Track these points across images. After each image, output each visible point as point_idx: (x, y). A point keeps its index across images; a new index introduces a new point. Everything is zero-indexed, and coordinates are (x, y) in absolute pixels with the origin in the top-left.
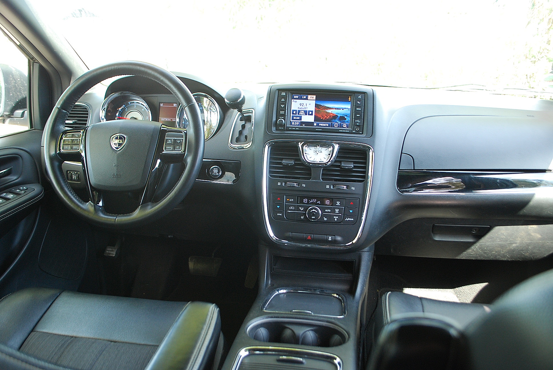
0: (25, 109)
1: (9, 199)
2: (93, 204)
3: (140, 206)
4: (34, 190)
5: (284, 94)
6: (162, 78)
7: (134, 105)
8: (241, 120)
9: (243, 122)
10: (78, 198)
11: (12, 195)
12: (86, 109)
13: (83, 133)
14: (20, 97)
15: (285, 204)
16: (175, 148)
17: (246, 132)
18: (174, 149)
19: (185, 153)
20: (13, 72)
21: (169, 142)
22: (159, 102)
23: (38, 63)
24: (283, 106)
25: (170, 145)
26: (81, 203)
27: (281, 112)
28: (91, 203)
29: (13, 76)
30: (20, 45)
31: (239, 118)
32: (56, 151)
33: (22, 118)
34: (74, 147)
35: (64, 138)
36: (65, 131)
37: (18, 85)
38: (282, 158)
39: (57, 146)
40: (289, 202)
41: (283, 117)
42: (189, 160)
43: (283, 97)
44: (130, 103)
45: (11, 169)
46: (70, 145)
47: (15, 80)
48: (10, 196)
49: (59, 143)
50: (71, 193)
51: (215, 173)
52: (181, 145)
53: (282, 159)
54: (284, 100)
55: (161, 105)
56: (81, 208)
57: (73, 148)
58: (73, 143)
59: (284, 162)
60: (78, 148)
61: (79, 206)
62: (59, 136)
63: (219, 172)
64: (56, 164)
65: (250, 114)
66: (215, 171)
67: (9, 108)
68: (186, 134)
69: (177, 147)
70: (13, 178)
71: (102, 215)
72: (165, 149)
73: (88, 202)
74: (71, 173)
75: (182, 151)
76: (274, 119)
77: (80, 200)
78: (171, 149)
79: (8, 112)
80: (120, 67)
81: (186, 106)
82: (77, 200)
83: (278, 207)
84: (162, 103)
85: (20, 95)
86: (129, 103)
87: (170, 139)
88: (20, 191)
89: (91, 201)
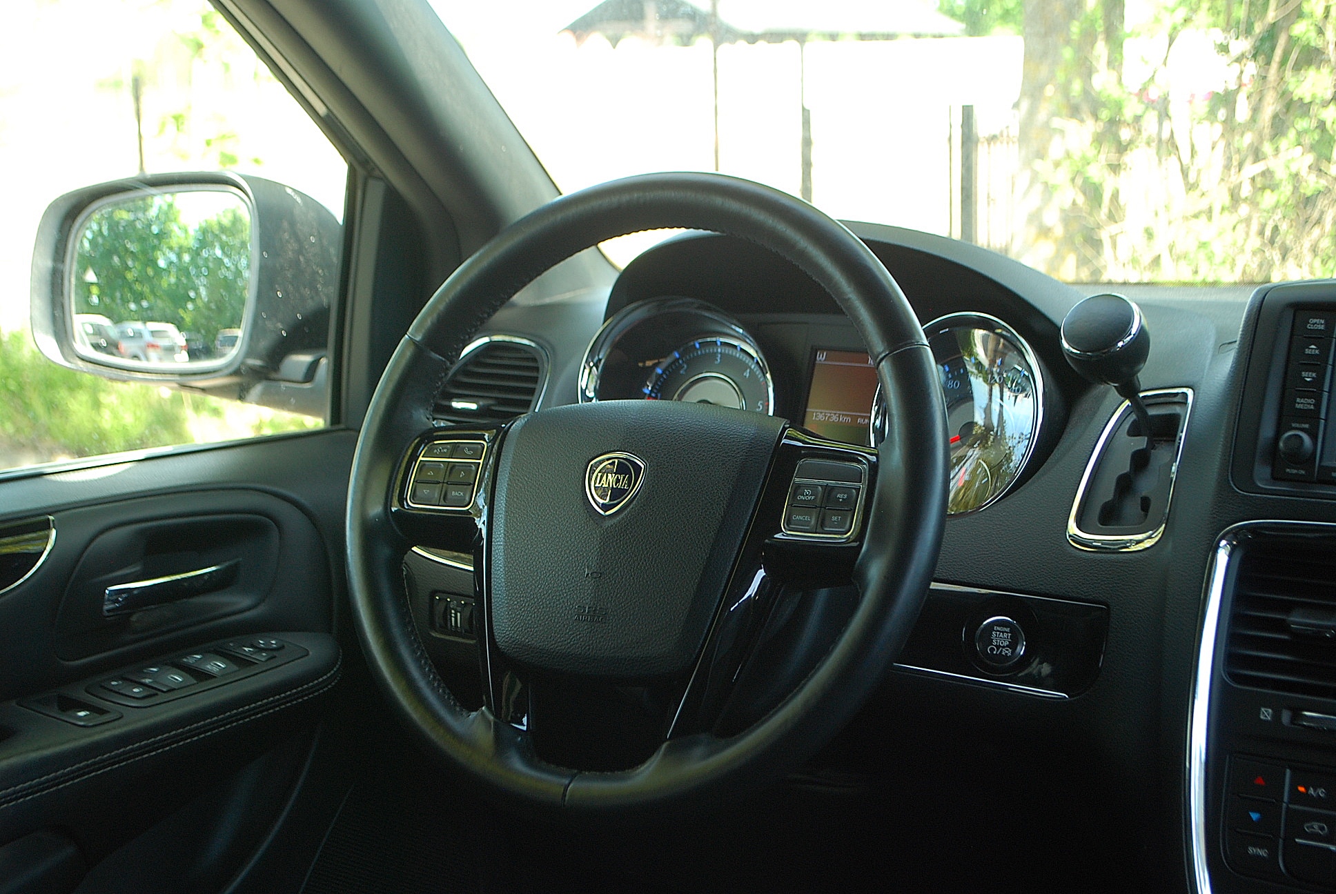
0: (323, 353)
1: (208, 676)
2: (491, 718)
3: (664, 746)
4: (307, 655)
5: (1317, 324)
6: (803, 243)
7: (715, 354)
8: (1134, 431)
9: (1141, 442)
10: (444, 691)
11: (223, 663)
12: (534, 360)
13: (493, 441)
14: (311, 305)
15: (1288, 808)
16: (827, 522)
17: (1146, 485)
18: (822, 525)
19: (861, 546)
20: (297, 212)
21: (807, 495)
22: (812, 348)
23: (383, 178)
24: (1308, 377)
25: (807, 507)
26: (451, 710)
27: (1298, 400)
28: (487, 713)
29: (292, 224)
30: (328, 116)
31: (1126, 426)
32: (387, 504)
33: (307, 386)
34: (455, 493)
35: (423, 457)
36: (431, 429)
37: (307, 261)
38: (1291, 601)
39: (395, 488)
40: (1305, 799)
41: (1307, 426)
42: (875, 571)
43: (1316, 337)
44: (699, 343)
45: (236, 565)
46: (441, 484)
47: (298, 240)
48: (217, 666)
49: (400, 476)
50: (421, 668)
51: (998, 647)
52: (850, 514)
53: (1288, 607)
54: (1317, 352)
55: (821, 357)
56: (448, 729)
57: (449, 496)
58: (453, 479)
59: (1297, 619)
60: (467, 499)
61: (439, 721)
62: (407, 450)
63: (1013, 645)
64: (384, 552)
65: (1177, 409)
66: (1001, 639)
67: (264, 344)
68: (874, 467)
69: (834, 518)
70: (238, 602)
71: (517, 764)
72: (788, 525)
73: (476, 710)
74: (445, 604)
75: (848, 538)
76: (1267, 431)
77: (449, 698)
78: (807, 523)
79: (261, 358)
80: (651, 195)
81: (883, 355)
82: (440, 697)
83: (1255, 816)
84: (823, 349)
85: (312, 298)
86: (697, 346)
87: (808, 486)
88: (254, 653)
89: (489, 708)
